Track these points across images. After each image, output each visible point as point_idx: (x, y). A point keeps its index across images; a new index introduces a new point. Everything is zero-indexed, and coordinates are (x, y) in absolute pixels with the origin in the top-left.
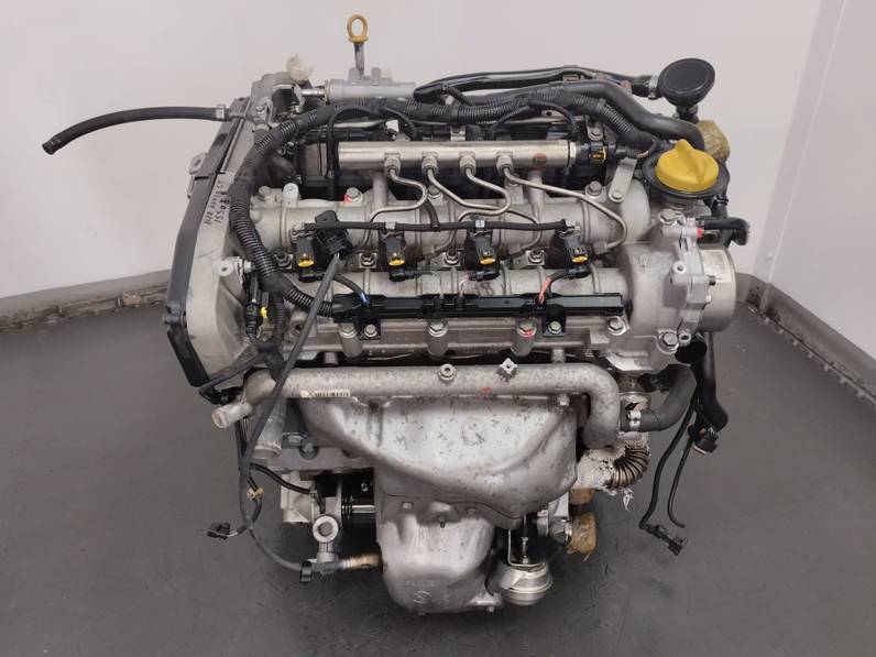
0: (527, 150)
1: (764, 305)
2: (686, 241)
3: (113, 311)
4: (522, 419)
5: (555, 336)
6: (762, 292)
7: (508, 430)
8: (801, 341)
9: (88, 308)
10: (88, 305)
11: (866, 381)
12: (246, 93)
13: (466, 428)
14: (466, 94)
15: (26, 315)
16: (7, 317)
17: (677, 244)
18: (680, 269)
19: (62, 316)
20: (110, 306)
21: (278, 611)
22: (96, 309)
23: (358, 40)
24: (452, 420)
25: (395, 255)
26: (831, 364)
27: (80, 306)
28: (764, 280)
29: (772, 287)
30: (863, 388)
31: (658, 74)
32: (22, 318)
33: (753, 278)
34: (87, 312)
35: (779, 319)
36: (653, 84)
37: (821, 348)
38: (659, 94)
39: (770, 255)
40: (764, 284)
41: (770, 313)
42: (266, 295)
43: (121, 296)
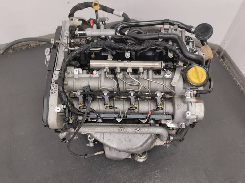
1: (221, 55)
2: (192, 103)
4: (141, 135)
6: (221, 52)
7: (137, 138)
8: (229, 69)
11: (244, 85)
13: (126, 137)
18: (188, 114)
20: (27, 46)
21: (80, 151)
23: (96, 9)
24: (122, 135)
26: (236, 78)
28: (223, 48)
29: (225, 51)
30: (243, 87)
33: (220, 47)
34: (20, 49)
35: (225, 60)
36: (193, 30)
37: (234, 72)
39: (226, 42)
40: (223, 50)
41: (223, 58)
42: (70, 113)
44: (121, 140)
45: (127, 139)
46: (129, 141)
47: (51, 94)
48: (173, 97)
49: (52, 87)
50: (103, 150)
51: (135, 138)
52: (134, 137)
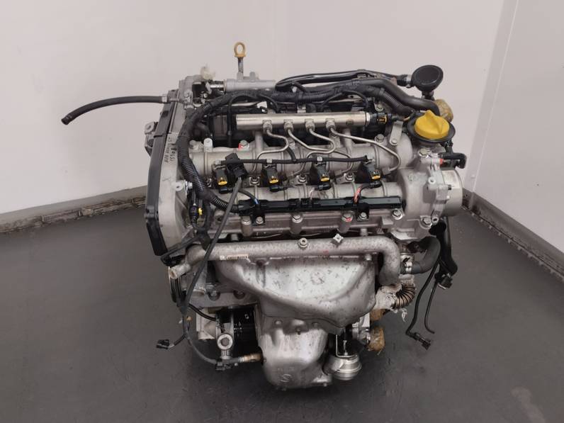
0: (343, 118)
1: (470, 206)
2: (434, 166)
3: (76, 219)
4: (344, 269)
5: (363, 221)
6: (470, 197)
7: (337, 276)
8: (494, 226)
9: (61, 218)
10: (59, 216)
12: (176, 87)
13: (313, 275)
14: (304, 86)
15: (21, 222)
16: (10, 225)
17: (429, 168)
18: (432, 181)
19: (44, 223)
20: (73, 216)
21: (196, 394)
22: (65, 218)
23: (239, 56)
24: (305, 271)
25: (273, 177)
26: (512, 239)
27: (55, 217)
28: (470, 191)
29: (475, 195)
30: (531, 252)
31: (412, 74)
32: (18, 225)
34: (60, 220)
35: (480, 213)
36: (409, 79)
37: (505, 229)
38: (412, 84)
39: (473, 176)
40: (471, 194)
41: (475, 210)
42: (201, 202)
43: (81, 209)
44: (302, 282)
45: (316, 279)
46: (319, 281)
47: (163, 162)
48: (396, 170)
49: (165, 154)
50: (258, 350)
51: (331, 274)
52: (330, 272)
